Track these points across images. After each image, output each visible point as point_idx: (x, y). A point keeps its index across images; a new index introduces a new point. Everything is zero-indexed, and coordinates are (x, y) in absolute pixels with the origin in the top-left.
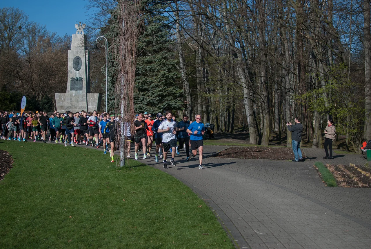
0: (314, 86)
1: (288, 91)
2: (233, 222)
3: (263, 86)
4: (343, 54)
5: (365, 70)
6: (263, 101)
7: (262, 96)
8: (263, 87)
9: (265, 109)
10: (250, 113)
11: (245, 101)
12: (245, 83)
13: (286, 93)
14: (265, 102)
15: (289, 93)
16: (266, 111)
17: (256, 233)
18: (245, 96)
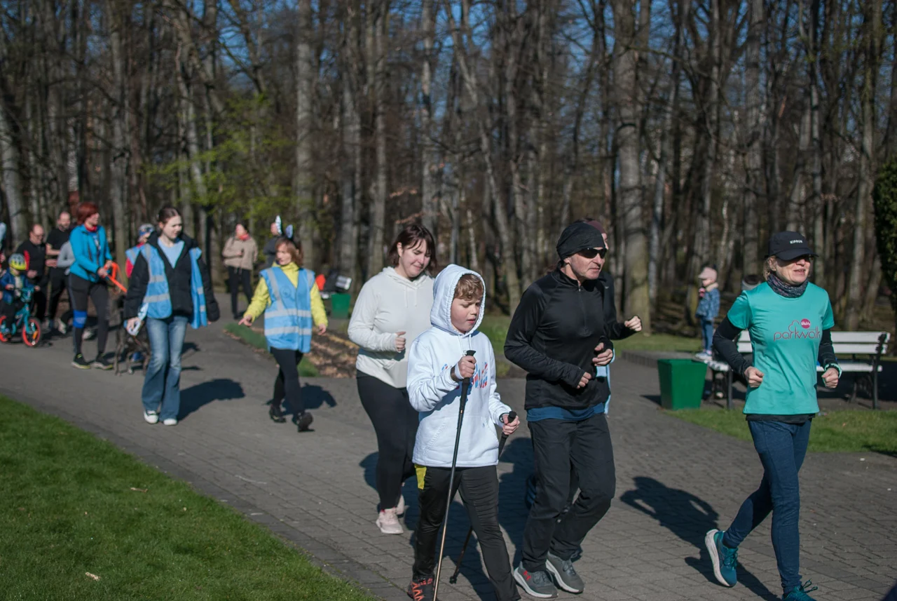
0: (183, 144)
1: (118, 154)
2: (173, 461)
3: (55, 140)
4: (260, 71)
5: (300, 109)
6: (55, 179)
7: (52, 165)
8: (54, 144)
9: (58, 199)
10: (19, 207)
11: (5, 179)
12: (7, 134)
13: (115, 159)
14: (59, 180)
15: (120, 159)
16: (62, 203)
17: (250, 483)
18: (7, 165)
